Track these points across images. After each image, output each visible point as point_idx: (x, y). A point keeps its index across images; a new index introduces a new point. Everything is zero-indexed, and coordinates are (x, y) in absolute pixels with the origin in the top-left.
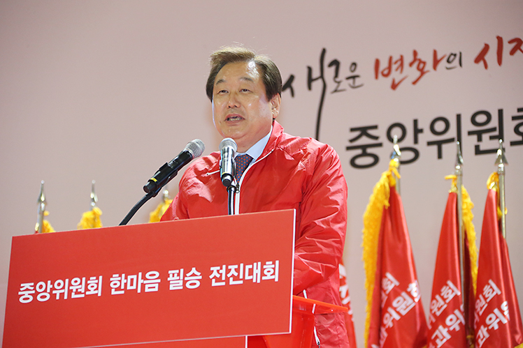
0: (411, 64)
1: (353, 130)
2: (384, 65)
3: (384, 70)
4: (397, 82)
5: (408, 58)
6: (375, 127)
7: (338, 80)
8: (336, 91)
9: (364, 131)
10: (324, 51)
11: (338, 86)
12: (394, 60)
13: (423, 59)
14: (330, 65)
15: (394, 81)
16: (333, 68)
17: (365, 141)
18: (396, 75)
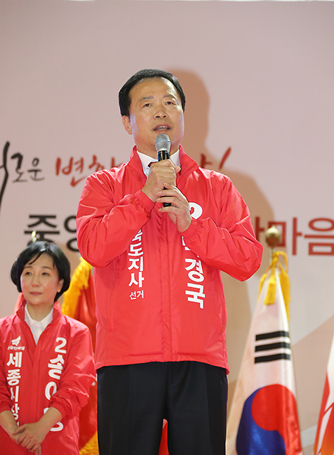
0: (91, 167)
1: (31, 217)
2: (65, 164)
3: (65, 168)
4: (76, 180)
5: (88, 161)
6: (54, 217)
7: (20, 171)
8: (17, 180)
9: (43, 219)
10: (7, 145)
11: (20, 177)
12: (75, 161)
13: (102, 164)
14: (14, 157)
15: (73, 179)
16: (16, 161)
17: (43, 227)
18: (75, 174)
